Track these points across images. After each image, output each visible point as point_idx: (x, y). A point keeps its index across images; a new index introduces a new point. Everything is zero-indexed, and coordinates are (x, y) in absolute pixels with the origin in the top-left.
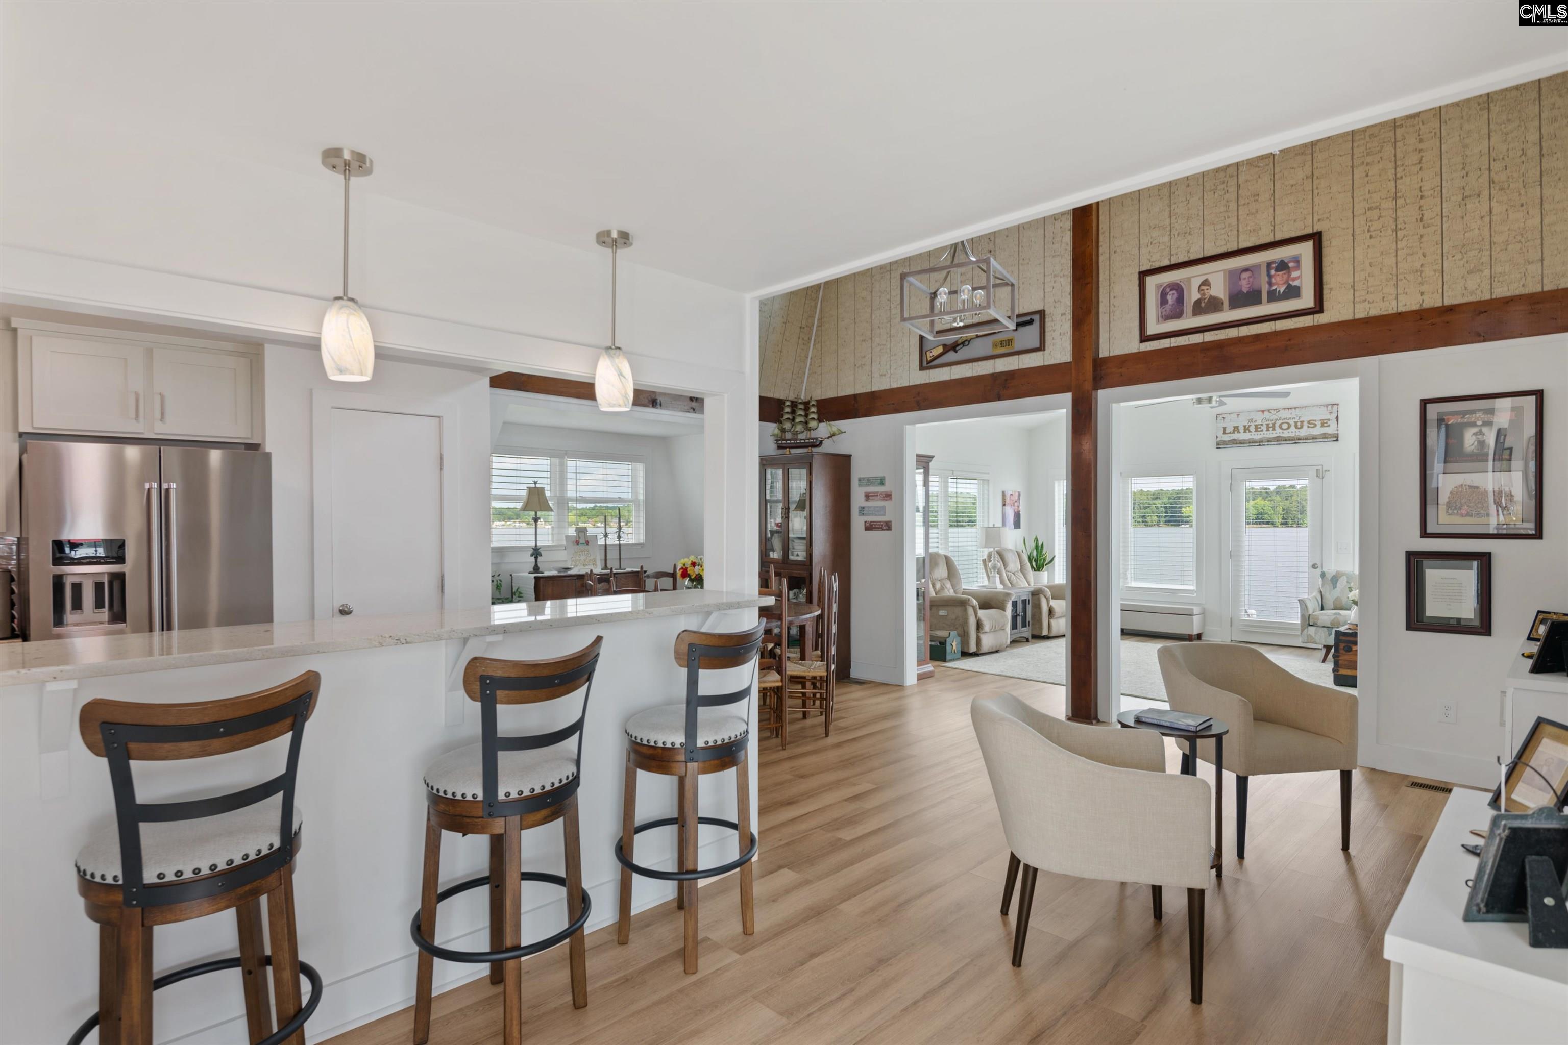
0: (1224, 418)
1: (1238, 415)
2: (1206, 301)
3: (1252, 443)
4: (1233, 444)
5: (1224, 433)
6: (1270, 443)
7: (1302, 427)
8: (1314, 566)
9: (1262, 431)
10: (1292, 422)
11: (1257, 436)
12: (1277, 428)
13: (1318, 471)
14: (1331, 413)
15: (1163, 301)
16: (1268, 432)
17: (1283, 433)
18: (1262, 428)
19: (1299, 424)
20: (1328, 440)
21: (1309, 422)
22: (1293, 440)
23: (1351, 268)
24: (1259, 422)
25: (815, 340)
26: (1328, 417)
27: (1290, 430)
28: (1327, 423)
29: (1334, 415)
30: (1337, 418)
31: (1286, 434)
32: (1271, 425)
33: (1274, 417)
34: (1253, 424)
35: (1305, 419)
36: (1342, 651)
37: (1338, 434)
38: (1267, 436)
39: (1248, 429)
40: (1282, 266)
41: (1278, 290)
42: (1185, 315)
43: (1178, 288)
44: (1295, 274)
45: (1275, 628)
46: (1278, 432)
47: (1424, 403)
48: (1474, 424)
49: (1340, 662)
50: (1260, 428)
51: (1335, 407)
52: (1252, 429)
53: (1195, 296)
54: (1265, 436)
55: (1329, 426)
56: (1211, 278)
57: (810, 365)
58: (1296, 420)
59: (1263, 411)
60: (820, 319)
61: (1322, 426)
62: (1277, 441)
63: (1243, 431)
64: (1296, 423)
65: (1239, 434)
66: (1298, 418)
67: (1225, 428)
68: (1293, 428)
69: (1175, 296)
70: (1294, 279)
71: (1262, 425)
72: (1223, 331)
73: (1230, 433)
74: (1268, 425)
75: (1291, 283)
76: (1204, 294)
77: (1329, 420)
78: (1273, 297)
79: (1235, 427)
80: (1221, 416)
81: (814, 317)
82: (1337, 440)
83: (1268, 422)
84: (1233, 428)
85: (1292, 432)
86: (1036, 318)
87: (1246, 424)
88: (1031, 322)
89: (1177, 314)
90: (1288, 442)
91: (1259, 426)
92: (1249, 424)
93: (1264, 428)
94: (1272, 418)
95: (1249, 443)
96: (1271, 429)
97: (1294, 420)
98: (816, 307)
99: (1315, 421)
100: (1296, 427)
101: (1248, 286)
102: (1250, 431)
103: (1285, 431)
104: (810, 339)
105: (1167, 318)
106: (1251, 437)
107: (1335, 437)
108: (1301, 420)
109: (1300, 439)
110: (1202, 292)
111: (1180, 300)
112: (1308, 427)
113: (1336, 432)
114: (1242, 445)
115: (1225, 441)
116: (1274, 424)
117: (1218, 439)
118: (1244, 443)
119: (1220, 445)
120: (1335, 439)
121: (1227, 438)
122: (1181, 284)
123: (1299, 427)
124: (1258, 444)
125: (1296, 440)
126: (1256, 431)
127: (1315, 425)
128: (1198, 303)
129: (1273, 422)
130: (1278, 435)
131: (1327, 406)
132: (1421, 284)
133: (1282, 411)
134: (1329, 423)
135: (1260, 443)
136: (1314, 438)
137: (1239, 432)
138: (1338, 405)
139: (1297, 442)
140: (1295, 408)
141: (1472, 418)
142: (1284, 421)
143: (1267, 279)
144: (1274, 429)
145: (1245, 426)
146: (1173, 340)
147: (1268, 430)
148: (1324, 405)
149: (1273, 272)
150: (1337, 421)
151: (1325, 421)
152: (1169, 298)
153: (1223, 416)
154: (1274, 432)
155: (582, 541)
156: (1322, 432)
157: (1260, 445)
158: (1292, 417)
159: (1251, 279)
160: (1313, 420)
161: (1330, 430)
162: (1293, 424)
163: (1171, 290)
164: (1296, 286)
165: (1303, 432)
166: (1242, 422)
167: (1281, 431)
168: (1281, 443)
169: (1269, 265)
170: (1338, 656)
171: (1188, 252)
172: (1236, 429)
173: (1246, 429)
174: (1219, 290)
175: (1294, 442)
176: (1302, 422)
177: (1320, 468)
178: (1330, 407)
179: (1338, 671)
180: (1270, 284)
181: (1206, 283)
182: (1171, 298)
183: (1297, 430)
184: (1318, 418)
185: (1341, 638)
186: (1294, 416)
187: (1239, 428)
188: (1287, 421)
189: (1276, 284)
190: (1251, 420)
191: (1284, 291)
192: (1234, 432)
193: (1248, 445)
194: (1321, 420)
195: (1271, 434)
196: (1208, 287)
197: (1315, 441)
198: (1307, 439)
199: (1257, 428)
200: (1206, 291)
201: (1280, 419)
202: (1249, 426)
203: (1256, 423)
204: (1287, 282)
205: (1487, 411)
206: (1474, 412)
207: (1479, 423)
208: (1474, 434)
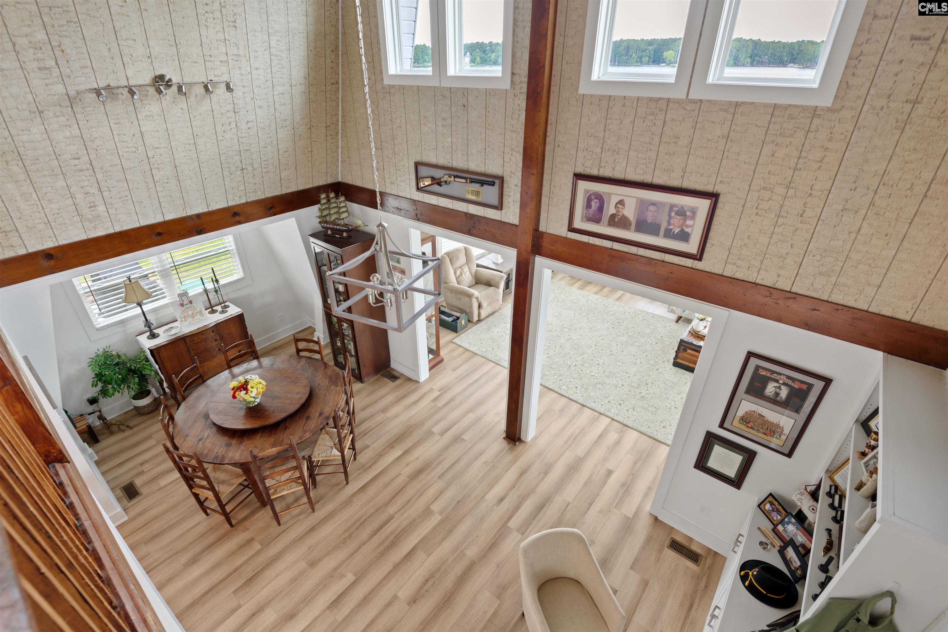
2: (619, 217)
15: (588, 205)
23: (733, 234)
25: (342, 134)
40: (682, 213)
41: (673, 230)
42: (602, 222)
43: (600, 197)
44: (689, 222)
47: (750, 355)
48: (777, 381)
49: (679, 356)
53: (612, 211)
56: (627, 201)
57: (341, 153)
60: (343, 116)
69: (598, 204)
70: (688, 226)
72: (627, 246)
75: (684, 228)
76: (618, 211)
78: (669, 234)
81: (338, 115)
86: (497, 182)
88: (493, 184)
89: (597, 221)
98: (338, 106)
101: (653, 218)
104: (337, 133)
105: (590, 219)
110: (617, 209)
111: (601, 209)
122: (604, 196)
128: (613, 216)
132: (781, 268)
141: (778, 377)
143: (667, 218)
146: (591, 238)
149: (673, 214)
152: (593, 204)
155: (186, 302)
159: (656, 214)
163: (596, 198)
164: (687, 232)
169: (672, 206)
170: (679, 353)
171: (614, 169)
174: (630, 212)
179: (677, 359)
180: (669, 223)
181: (621, 202)
182: (595, 204)
189: (673, 225)
191: (678, 233)
196: (622, 207)
200: (620, 210)
204: (681, 226)
205: (789, 377)
206: (780, 374)
207: (781, 382)
208: (776, 387)
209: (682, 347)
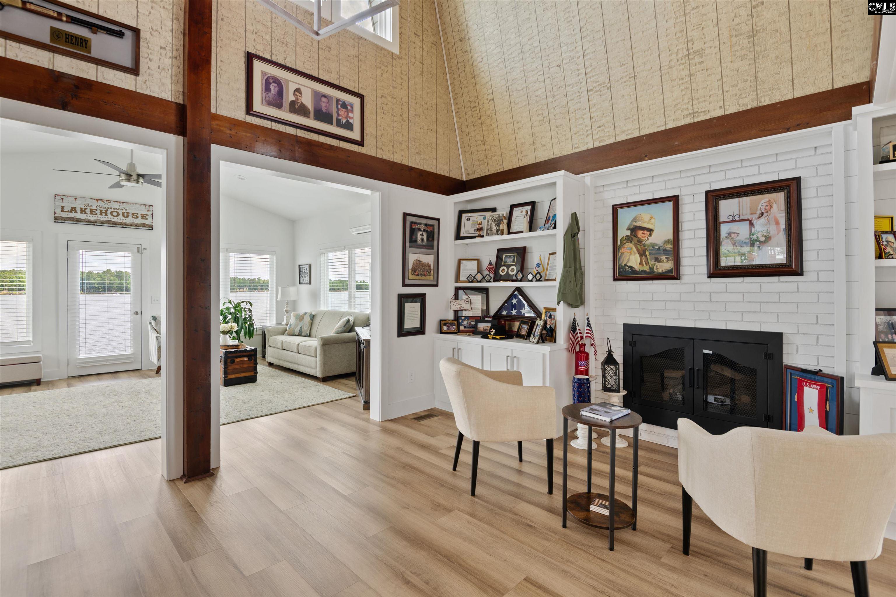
0: (62, 199)
1: (76, 199)
2: (299, 104)
3: (87, 222)
4: (71, 220)
5: (62, 210)
6: (103, 225)
7: (128, 216)
8: (137, 313)
9: (96, 214)
10: (120, 212)
11: (92, 218)
12: (109, 214)
13: (138, 248)
14: (148, 211)
15: (267, 89)
16: (101, 216)
17: (113, 218)
18: (96, 212)
19: (126, 214)
20: (147, 228)
21: (133, 214)
22: (121, 225)
23: (375, 126)
24: (94, 208)
26: (146, 213)
27: (119, 217)
28: (145, 217)
29: (150, 213)
30: (152, 214)
31: (115, 220)
32: (104, 211)
33: (106, 206)
34: (89, 208)
35: (131, 211)
36: (229, 364)
37: (152, 225)
38: (101, 219)
39: (84, 211)
40: (344, 105)
41: (342, 120)
42: (283, 108)
43: (277, 81)
44: (351, 115)
45: (105, 361)
46: (109, 217)
47: (405, 215)
49: (228, 371)
50: (95, 212)
51: (151, 207)
52: (88, 211)
53: (292, 98)
54: (99, 218)
55: (147, 219)
56: (303, 89)
58: (124, 211)
59: (97, 200)
61: (142, 218)
62: (109, 224)
63: (80, 212)
64: (123, 213)
65: (76, 214)
66: (125, 210)
67: (63, 207)
68: (121, 216)
69: (277, 89)
70: (351, 118)
71: (96, 210)
73: (68, 212)
74: (101, 211)
75: (349, 119)
76: (297, 99)
77: (147, 215)
78: (339, 124)
79: (72, 208)
80: (59, 197)
82: (152, 229)
83: (101, 209)
84: (71, 208)
85: (120, 219)
86: (127, 33)
87: (83, 206)
89: (279, 105)
90: (117, 226)
91: (94, 211)
92: (85, 207)
93: (98, 212)
94: (105, 206)
95: (85, 222)
96: (104, 214)
97: (122, 211)
99: (137, 214)
100: (123, 216)
101: (326, 108)
102: (86, 213)
103: (114, 218)
105: (270, 104)
106: (87, 218)
107: (151, 227)
108: (127, 211)
109: (127, 225)
110: (296, 97)
111: (280, 93)
112: (133, 217)
113: (152, 224)
114: (79, 223)
115: (62, 218)
116: (106, 211)
117: (56, 215)
118: (80, 221)
119: (57, 219)
120: (151, 228)
121: (64, 215)
122: (281, 81)
123: (126, 216)
124: (93, 224)
125: (123, 225)
126: (91, 213)
127: (137, 217)
128: (293, 103)
129: (106, 209)
130: (109, 219)
131: (146, 205)
132: (402, 150)
133: (112, 202)
134: (147, 217)
135: (95, 223)
136: (136, 226)
137: (76, 212)
138: (153, 206)
139: (124, 226)
140: (123, 202)
142: (114, 210)
143: (336, 109)
144: (106, 215)
145: (81, 209)
146: (274, 124)
147: (101, 214)
148: (143, 205)
149: (339, 107)
150: (152, 216)
151: (144, 216)
152: (272, 87)
153: (61, 197)
154: (106, 217)
156: (142, 223)
157: (94, 225)
158: (120, 208)
159: (327, 105)
160: (136, 214)
161: (148, 222)
162: (121, 214)
163: (274, 82)
164: (351, 123)
165: (129, 220)
166: (79, 205)
167: (112, 217)
168: (112, 225)
169: (338, 100)
170: (227, 367)
171: (285, 59)
172: (73, 209)
173: (83, 211)
175: (122, 226)
176: (128, 213)
177: (140, 246)
178: (147, 207)
179: (227, 377)
180: (338, 115)
181: (298, 90)
182: (274, 88)
183: (124, 218)
184: (140, 212)
185: (228, 355)
186: (122, 208)
187: (76, 209)
188: (117, 211)
189: (341, 116)
190: (87, 205)
191: (345, 123)
192: (71, 212)
193: (84, 223)
194: (141, 214)
195: (103, 218)
196: (300, 95)
197: (137, 228)
198: (131, 225)
199: (92, 212)
200: (299, 97)
201: (111, 208)
202: (86, 209)
203: (91, 208)
204: (346, 118)
205: (426, 225)
206: (421, 224)
207: (422, 230)
208: (421, 235)
209: (229, 360)
